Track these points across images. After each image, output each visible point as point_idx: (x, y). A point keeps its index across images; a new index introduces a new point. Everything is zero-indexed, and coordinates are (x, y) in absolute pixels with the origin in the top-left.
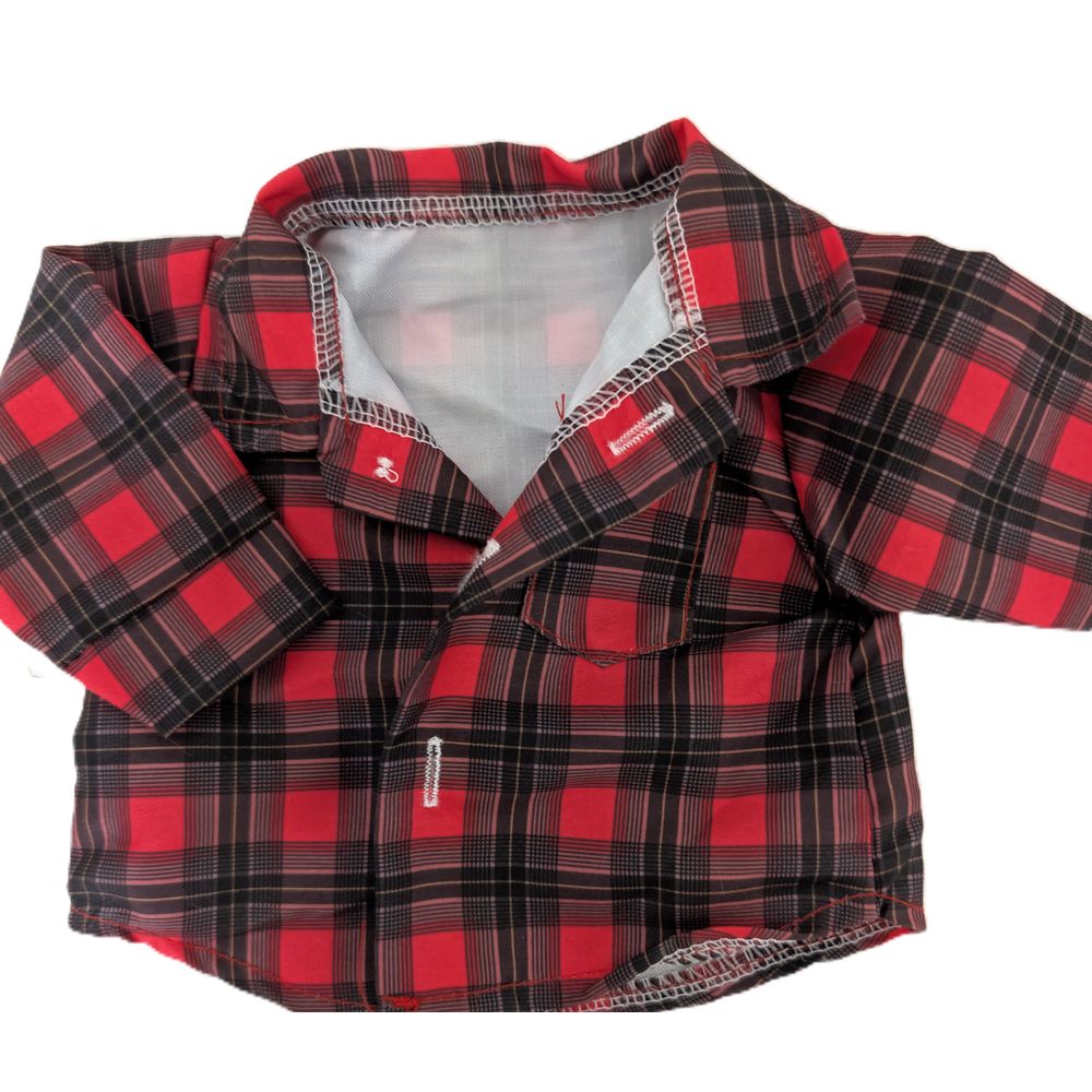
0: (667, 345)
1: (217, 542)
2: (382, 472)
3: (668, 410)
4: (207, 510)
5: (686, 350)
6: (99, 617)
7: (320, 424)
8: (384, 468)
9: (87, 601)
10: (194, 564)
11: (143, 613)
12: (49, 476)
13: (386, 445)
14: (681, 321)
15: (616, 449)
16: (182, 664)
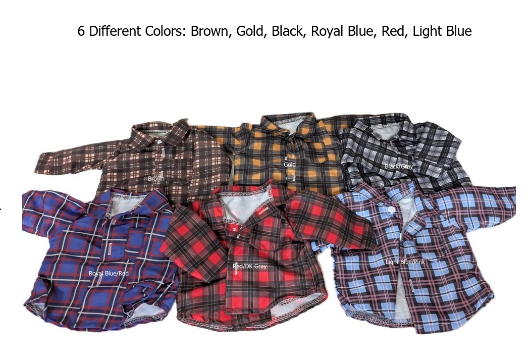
0: (268, 200)
1: (214, 249)
2: (234, 230)
3: (267, 208)
4: (212, 244)
5: (271, 201)
6: (196, 263)
7: (224, 224)
8: (235, 229)
9: (194, 261)
10: (211, 253)
11: (203, 262)
12: (186, 240)
13: (234, 226)
14: (270, 197)
15: (260, 214)
16: (210, 270)
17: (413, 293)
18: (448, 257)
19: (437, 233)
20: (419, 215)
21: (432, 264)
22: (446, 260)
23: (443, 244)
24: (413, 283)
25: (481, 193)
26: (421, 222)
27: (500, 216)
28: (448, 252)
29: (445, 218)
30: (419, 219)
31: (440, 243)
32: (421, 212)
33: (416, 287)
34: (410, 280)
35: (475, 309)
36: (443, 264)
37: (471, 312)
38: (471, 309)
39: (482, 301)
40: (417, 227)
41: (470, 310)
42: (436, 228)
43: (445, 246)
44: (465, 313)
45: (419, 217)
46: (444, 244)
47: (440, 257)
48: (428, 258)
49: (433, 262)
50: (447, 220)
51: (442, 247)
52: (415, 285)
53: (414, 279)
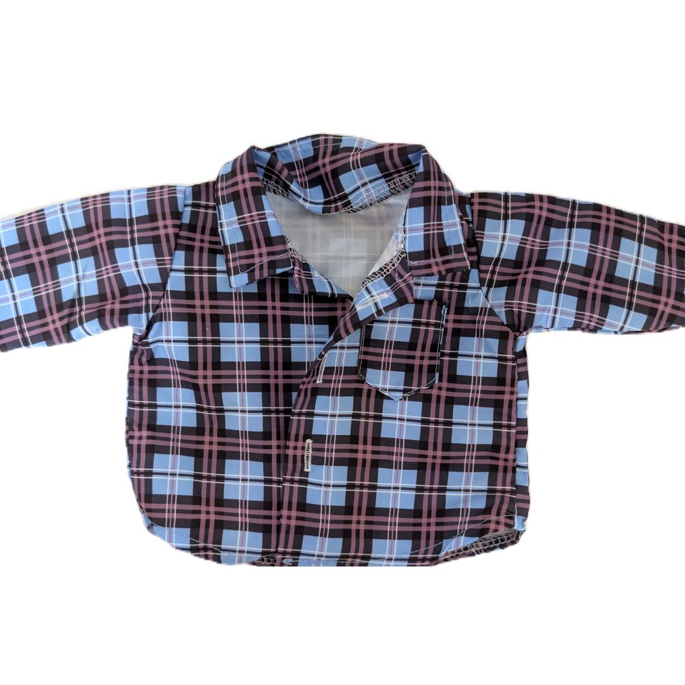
17: (307, 474)
18: (435, 392)
19: (439, 316)
20: (403, 263)
21: (385, 402)
22: (426, 399)
23: (438, 354)
24: (314, 449)
25: (619, 233)
26: (403, 285)
27: (652, 313)
28: (440, 380)
29: (482, 281)
30: (401, 276)
31: (434, 348)
32: (414, 256)
33: (317, 461)
34: (309, 441)
35: (438, 550)
36: (414, 409)
37: (426, 552)
38: (432, 546)
39: (463, 541)
40: (386, 296)
41: (427, 545)
42: (440, 305)
43: (442, 361)
44: (413, 549)
45: (402, 272)
46: (443, 354)
47: (415, 388)
48: (380, 386)
49: (389, 398)
50: (485, 289)
51: (433, 362)
52: (319, 454)
53: (320, 439)
